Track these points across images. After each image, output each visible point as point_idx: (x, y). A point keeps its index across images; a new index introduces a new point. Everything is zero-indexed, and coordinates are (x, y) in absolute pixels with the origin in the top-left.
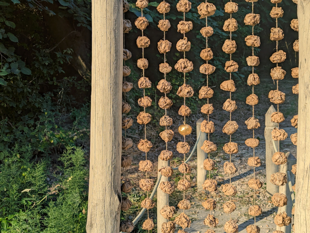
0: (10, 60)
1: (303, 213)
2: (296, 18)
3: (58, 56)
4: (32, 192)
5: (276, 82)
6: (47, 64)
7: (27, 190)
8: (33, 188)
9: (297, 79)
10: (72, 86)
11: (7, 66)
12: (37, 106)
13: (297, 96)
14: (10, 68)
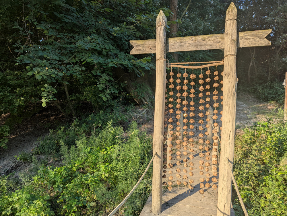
0: (110, 87)
1: (224, 142)
2: (222, 80)
3: (121, 84)
4: (119, 138)
5: (215, 101)
6: (117, 87)
7: (117, 137)
8: (120, 136)
9: (223, 99)
10: (124, 96)
11: (109, 89)
12: (112, 104)
13: (222, 105)
14: (110, 90)
